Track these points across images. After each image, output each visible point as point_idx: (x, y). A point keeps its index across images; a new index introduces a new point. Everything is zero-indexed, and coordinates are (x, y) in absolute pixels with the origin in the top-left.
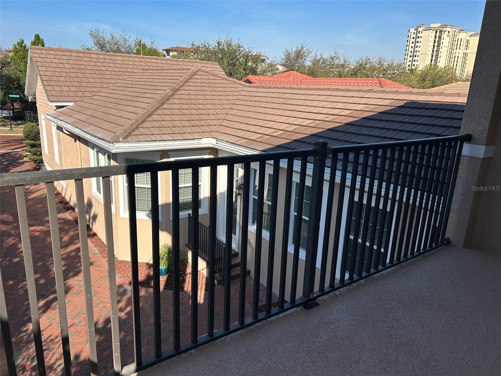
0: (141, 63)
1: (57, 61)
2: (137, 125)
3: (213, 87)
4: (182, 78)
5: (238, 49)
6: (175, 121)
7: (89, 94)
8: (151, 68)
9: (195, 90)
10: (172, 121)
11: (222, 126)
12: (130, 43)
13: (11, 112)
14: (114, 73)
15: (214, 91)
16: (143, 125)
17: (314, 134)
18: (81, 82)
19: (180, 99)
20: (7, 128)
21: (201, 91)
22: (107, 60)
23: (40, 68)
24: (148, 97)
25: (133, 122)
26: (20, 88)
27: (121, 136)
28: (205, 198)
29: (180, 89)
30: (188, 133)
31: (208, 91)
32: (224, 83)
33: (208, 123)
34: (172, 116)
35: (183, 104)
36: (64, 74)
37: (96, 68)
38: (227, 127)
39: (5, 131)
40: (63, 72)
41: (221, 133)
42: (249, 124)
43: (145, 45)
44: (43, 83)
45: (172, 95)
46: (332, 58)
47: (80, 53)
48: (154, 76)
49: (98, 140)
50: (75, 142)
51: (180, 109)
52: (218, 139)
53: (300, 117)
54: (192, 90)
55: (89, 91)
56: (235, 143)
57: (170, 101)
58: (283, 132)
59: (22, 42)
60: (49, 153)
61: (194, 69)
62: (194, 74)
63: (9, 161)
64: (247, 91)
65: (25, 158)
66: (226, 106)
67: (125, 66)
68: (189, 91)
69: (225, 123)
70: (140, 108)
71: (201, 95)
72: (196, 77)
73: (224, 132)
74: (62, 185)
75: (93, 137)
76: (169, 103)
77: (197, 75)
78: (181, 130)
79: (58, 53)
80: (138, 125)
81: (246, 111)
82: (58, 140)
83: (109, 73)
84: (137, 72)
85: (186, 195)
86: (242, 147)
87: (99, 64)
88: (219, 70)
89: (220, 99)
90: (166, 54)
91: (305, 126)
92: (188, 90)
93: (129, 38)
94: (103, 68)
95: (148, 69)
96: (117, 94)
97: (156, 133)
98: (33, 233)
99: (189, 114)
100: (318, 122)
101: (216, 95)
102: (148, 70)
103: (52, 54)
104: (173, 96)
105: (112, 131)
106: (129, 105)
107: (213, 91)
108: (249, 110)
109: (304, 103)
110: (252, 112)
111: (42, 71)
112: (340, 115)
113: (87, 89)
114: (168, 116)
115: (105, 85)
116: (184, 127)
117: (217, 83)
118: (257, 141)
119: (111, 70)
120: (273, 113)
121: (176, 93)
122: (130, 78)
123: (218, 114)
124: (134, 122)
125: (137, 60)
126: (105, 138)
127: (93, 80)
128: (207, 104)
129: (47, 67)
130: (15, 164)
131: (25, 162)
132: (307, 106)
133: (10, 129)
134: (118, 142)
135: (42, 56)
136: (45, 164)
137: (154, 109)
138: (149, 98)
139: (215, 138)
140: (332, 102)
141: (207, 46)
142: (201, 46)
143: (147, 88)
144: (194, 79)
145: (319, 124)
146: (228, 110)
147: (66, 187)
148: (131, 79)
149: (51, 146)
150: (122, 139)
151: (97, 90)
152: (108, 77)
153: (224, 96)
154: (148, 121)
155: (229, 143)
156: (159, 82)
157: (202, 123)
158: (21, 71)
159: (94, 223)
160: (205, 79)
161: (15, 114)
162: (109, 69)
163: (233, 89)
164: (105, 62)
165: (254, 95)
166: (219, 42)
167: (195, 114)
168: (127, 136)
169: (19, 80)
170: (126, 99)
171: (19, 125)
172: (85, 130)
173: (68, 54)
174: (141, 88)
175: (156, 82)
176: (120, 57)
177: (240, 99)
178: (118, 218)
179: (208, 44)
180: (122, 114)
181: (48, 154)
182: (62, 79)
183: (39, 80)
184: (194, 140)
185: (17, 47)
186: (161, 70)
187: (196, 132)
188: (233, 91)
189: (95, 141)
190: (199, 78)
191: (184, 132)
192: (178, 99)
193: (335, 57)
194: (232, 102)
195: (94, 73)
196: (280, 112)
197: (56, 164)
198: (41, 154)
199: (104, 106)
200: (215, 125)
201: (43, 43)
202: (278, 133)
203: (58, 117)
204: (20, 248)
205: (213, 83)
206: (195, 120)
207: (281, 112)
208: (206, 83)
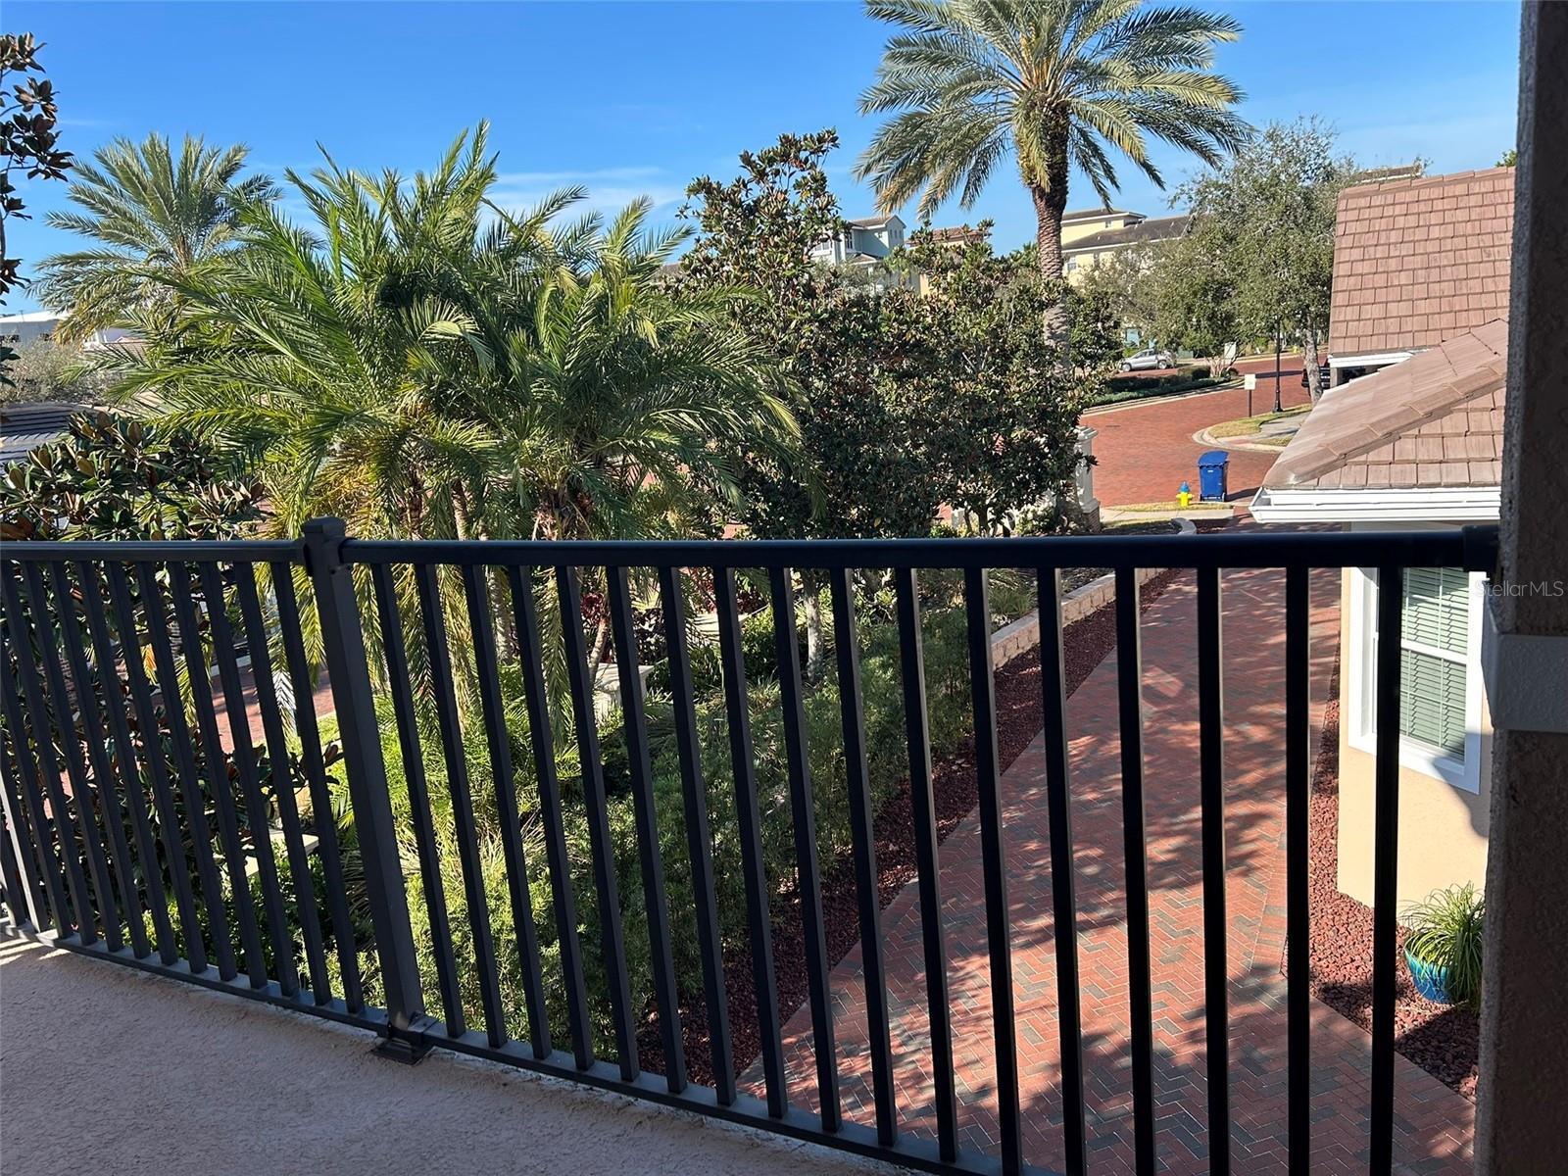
16: (1428, 428)
25: (1385, 416)
27: (1299, 468)
97: (1463, 456)
124: (1388, 417)
134: (1278, 486)
150: (1297, 478)
154: (1466, 410)
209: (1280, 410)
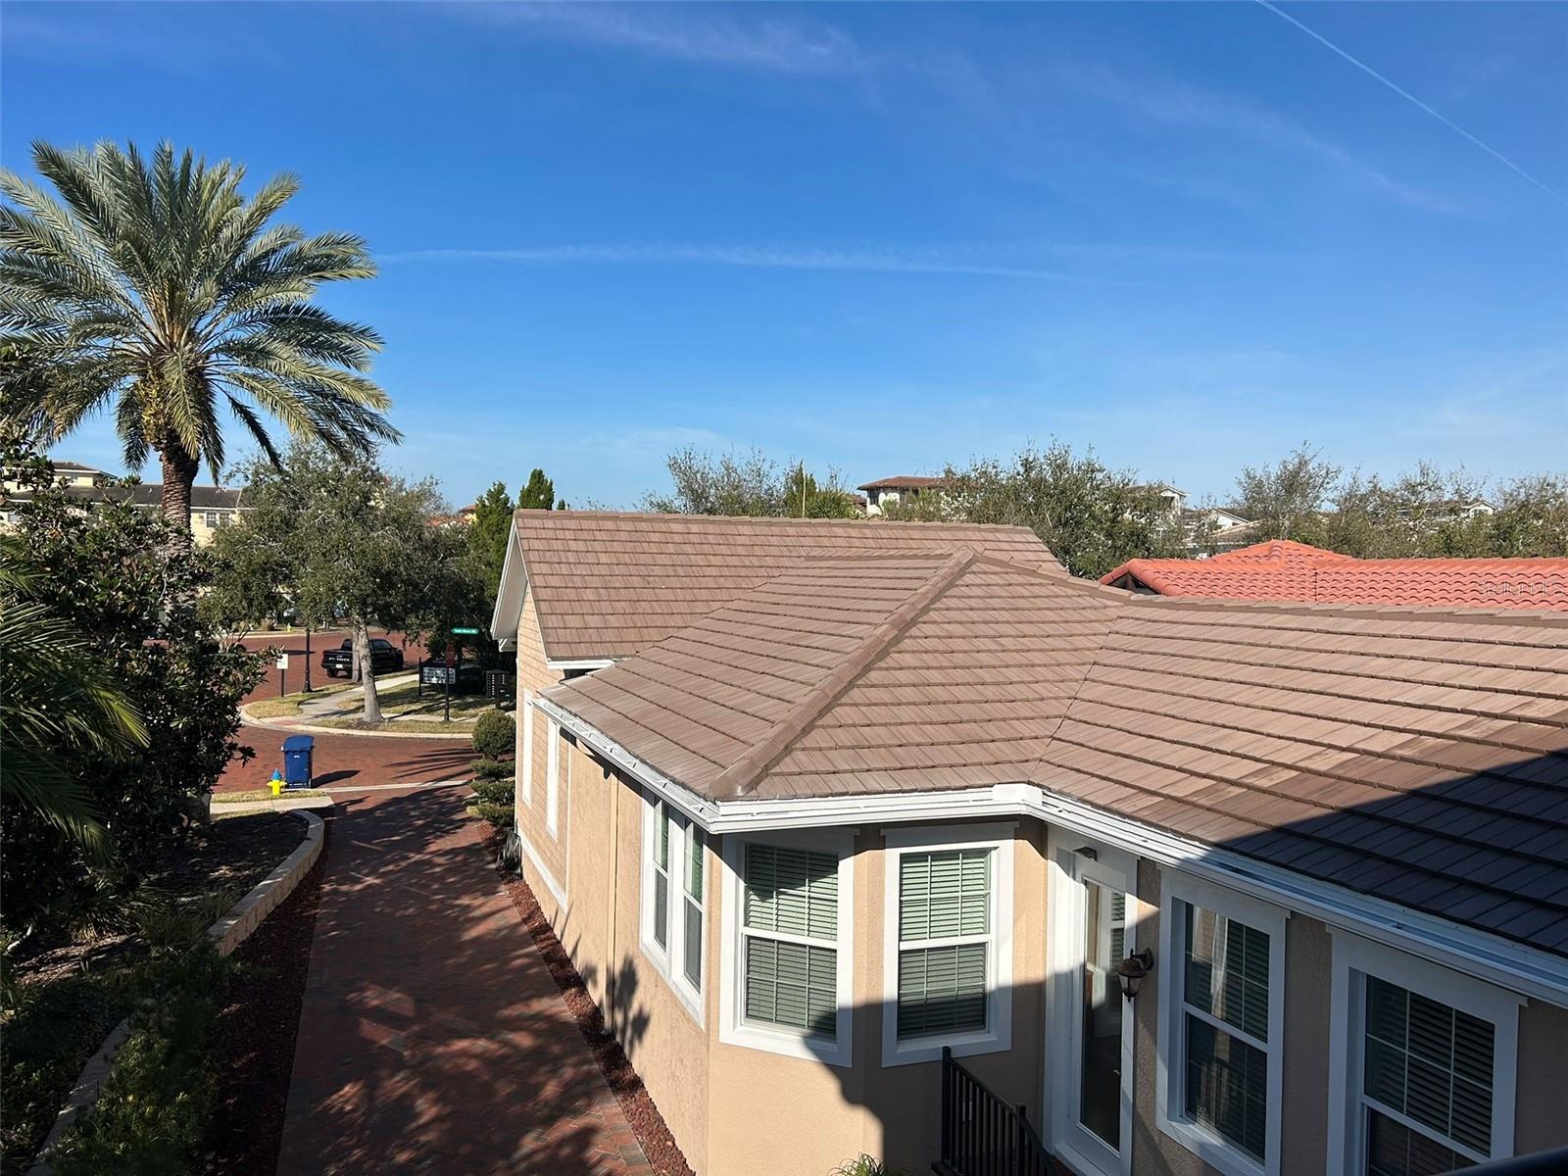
0: (802, 539)
1: (581, 546)
2: (788, 741)
3: (1023, 609)
4: (926, 588)
5: (1089, 475)
6: (906, 724)
7: (655, 635)
8: (832, 552)
9: (965, 622)
10: (896, 724)
11: (1060, 740)
12: (772, 481)
13: (452, 671)
14: (726, 571)
15: (1028, 622)
16: (808, 741)
17: (1425, 788)
18: (638, 601)
19: (919, 652)
20: (437, 718)
21: (986, 623)
22: (710, 537)
23: (536, 568)
24: (822, 646)
25: (777, 732)
26: (483, 611)
27: (741, 781)
28: (1001, 990)
29: (921, 620)
30: (945, 766)
31: (1008, 622)
32: (1057, 597)
33: (1012, 731)
34: (895, 709)
35: (928, 668)
36: (596, 582)
37: (678, 560)
38: (1077, 744)
39: (431, 725)
40: (592, 575)
41: (1059, 766)
42: (1158, 738)
43: (812, 480)
44: (538, 608)
45: (896, 640)
46: (1412, 488)
47: (641, 521)
48: (840, 577)
49: (670, 785)
50: (606, 778)
51: (919, 685)
52: (1050, 790)
53: (1356, 719)
54: (956, 622)
55: (658, 627)
56: (1115, 806)
57: (888, 659)
58: (1295, 773)
59: (501, 489)
60: (533, 801)
61: (961, 556)
62: (962, 572)
63: (428, 816)
64: (1138, 619)
65: (469, 809)
66: (1072, 672)
67: (758, 551)
68: (946, 626)
69: (1069, 731)
70: (798, 681)
71: (986, 637)
72: (968, 579)
73: (1069, 765)
74: (557, 901)
75: (657, 776)
76: (886, 666)
77: (969, 573)
78: (922, 757)
79: (585, 524)
80: (791, 742)
81: (1143, 689)
82: (560, 765)
83: (714, 572)
84: (791, 565)
85: (935, 979)
86: (1139, 824)
87: (688, 549)
88: (1035, 547)
89: (1048, 647)
90: (868, 499)
91: (1379, 755)
92: (944, 623)
93: (771, 468)
94: (699, 560)
95: (822, 556)
96: (732, 634)
97: (848, 767)
98: (462, 1061)
99: (949, 702)
100: (1431, 741)
101: (1035, 636)
102: (822, 558)
103: (569, 530)
104: (899, 642)
105: (713, 759)
106: (767, 671)
107: (1024, 622)
108: (1152, 687)
109: (1363, 665)
110: (1164, 693)
111: (540, 574)
112: (1520, 719)
113: (650, 620)
114: (882, 710)
115: (700, 608)
116: (932, 744)
117: (1036, 597)
118: (1194, 805)
119: (719, 564)
120: (1243, 701)
121: (907, 634)
122: (771, 583)
123: (1042, 699)
124: (780, 733)
125: (791, 531)
126: (691, 785)
127: (669, 595)
128: (1007, 666)
129: (553, 563)
130: (443, 825)
131: (470, 819)
132: (1372, 677)
133: (443, 719)
134: (729, 798)
135: (543, 534)
136: (520, 832)
137: (839, 688)
138: (824, 649)
139: (1039, 786)
140: (1477, 665)
141: (993, 473)
142: (973, 476)
143: (818, 617)
144: (962, 586)
145: (1438, 751)
146: (1076, 686)
147: (566, 911)
148: (775, 587)
149: (540, 782)
150: (743, 789)
151: (678, 621)
152: (711, 583)
153: (1059, 636)
154: (823, 727)
155: (1089, 807)
156: (855, 598)
157: (993, 730)
158: (489, 564)
159: (636, 1043)
160: (998, 585)
161: (462, 678)
162: (714, 560)
163: (1090, 615)
164: (704, 542)
165: (1165, 634)
166: (1027, 460)
167: (967, 702)
168: (756, 781)
169: (482, 589)
170: (757, 652)
171: (466, 709)
172: (637, 753)
173: (610, 525)
174: (802, 617)
175: (846, 597)
176: (745, 527)
177: (1115, 646)
178: (711, 1044)
179: (995, 467)
180: (746, 702)
181: (529, 804)
182: (589, 595)
183: (529, 597)
184: (968, 790)
185: (487, 503)
186: (860, 558)
187: (974, 764)
188: (1090, 621)
189: (662, 789)
190: (979, 581)
191: (933, 764)
192: (913, 652)
193: (1421, 484)
194: (1091, 656)
195: (673, 574)
196: (1270, 698)
197: (548, 836)
198: (512, 799)
199: (694, 672)
200: (1037, 738)
201: (551, 489)
202: (1274, 776)
203: (568, 703)
204: (420, 1112)
205: (1023, 597)
206: (967, 722)
207: (1277, 698)
208: (999, 597)
209: (309, 690)
